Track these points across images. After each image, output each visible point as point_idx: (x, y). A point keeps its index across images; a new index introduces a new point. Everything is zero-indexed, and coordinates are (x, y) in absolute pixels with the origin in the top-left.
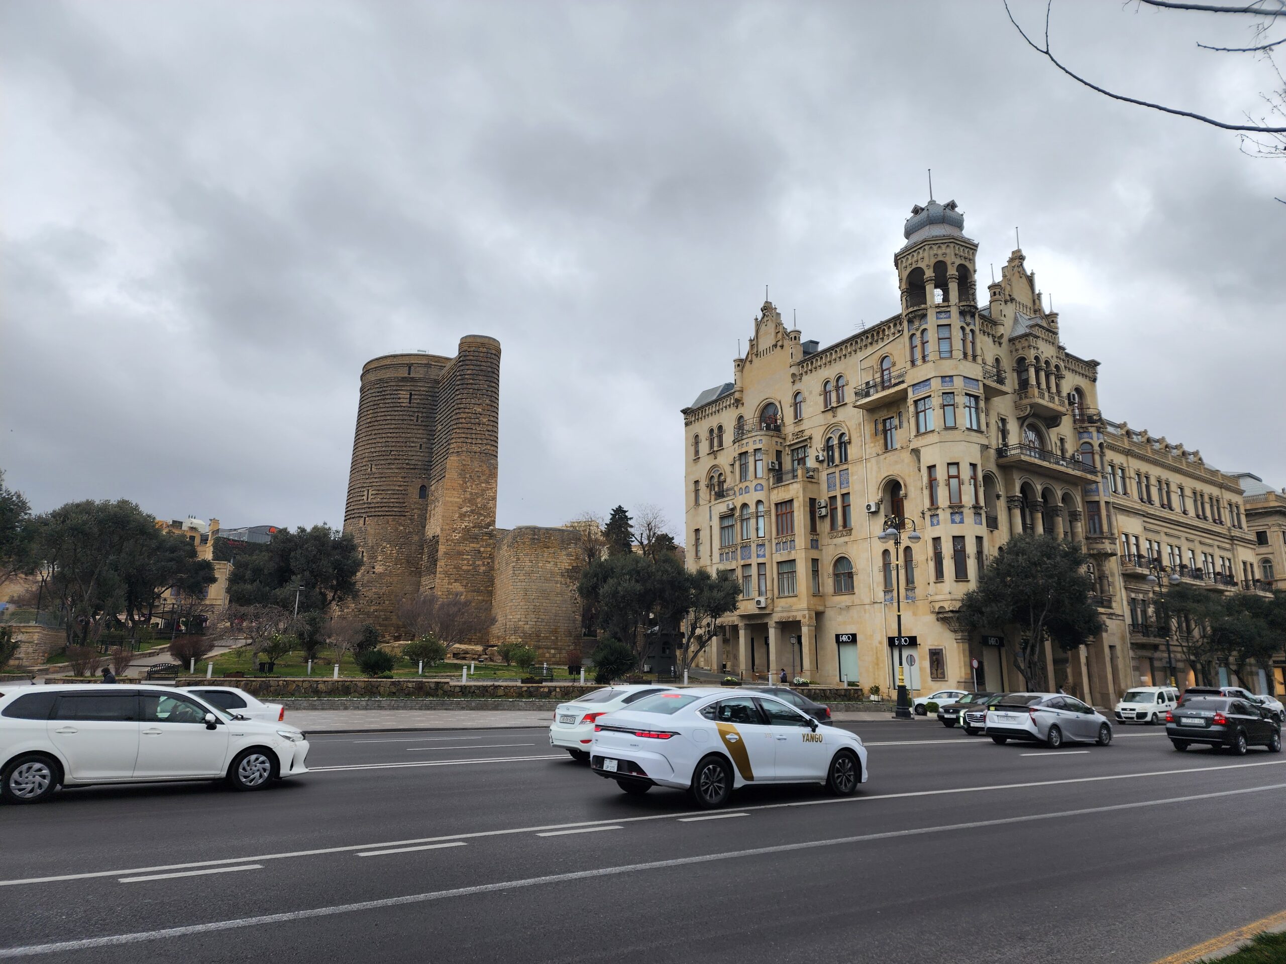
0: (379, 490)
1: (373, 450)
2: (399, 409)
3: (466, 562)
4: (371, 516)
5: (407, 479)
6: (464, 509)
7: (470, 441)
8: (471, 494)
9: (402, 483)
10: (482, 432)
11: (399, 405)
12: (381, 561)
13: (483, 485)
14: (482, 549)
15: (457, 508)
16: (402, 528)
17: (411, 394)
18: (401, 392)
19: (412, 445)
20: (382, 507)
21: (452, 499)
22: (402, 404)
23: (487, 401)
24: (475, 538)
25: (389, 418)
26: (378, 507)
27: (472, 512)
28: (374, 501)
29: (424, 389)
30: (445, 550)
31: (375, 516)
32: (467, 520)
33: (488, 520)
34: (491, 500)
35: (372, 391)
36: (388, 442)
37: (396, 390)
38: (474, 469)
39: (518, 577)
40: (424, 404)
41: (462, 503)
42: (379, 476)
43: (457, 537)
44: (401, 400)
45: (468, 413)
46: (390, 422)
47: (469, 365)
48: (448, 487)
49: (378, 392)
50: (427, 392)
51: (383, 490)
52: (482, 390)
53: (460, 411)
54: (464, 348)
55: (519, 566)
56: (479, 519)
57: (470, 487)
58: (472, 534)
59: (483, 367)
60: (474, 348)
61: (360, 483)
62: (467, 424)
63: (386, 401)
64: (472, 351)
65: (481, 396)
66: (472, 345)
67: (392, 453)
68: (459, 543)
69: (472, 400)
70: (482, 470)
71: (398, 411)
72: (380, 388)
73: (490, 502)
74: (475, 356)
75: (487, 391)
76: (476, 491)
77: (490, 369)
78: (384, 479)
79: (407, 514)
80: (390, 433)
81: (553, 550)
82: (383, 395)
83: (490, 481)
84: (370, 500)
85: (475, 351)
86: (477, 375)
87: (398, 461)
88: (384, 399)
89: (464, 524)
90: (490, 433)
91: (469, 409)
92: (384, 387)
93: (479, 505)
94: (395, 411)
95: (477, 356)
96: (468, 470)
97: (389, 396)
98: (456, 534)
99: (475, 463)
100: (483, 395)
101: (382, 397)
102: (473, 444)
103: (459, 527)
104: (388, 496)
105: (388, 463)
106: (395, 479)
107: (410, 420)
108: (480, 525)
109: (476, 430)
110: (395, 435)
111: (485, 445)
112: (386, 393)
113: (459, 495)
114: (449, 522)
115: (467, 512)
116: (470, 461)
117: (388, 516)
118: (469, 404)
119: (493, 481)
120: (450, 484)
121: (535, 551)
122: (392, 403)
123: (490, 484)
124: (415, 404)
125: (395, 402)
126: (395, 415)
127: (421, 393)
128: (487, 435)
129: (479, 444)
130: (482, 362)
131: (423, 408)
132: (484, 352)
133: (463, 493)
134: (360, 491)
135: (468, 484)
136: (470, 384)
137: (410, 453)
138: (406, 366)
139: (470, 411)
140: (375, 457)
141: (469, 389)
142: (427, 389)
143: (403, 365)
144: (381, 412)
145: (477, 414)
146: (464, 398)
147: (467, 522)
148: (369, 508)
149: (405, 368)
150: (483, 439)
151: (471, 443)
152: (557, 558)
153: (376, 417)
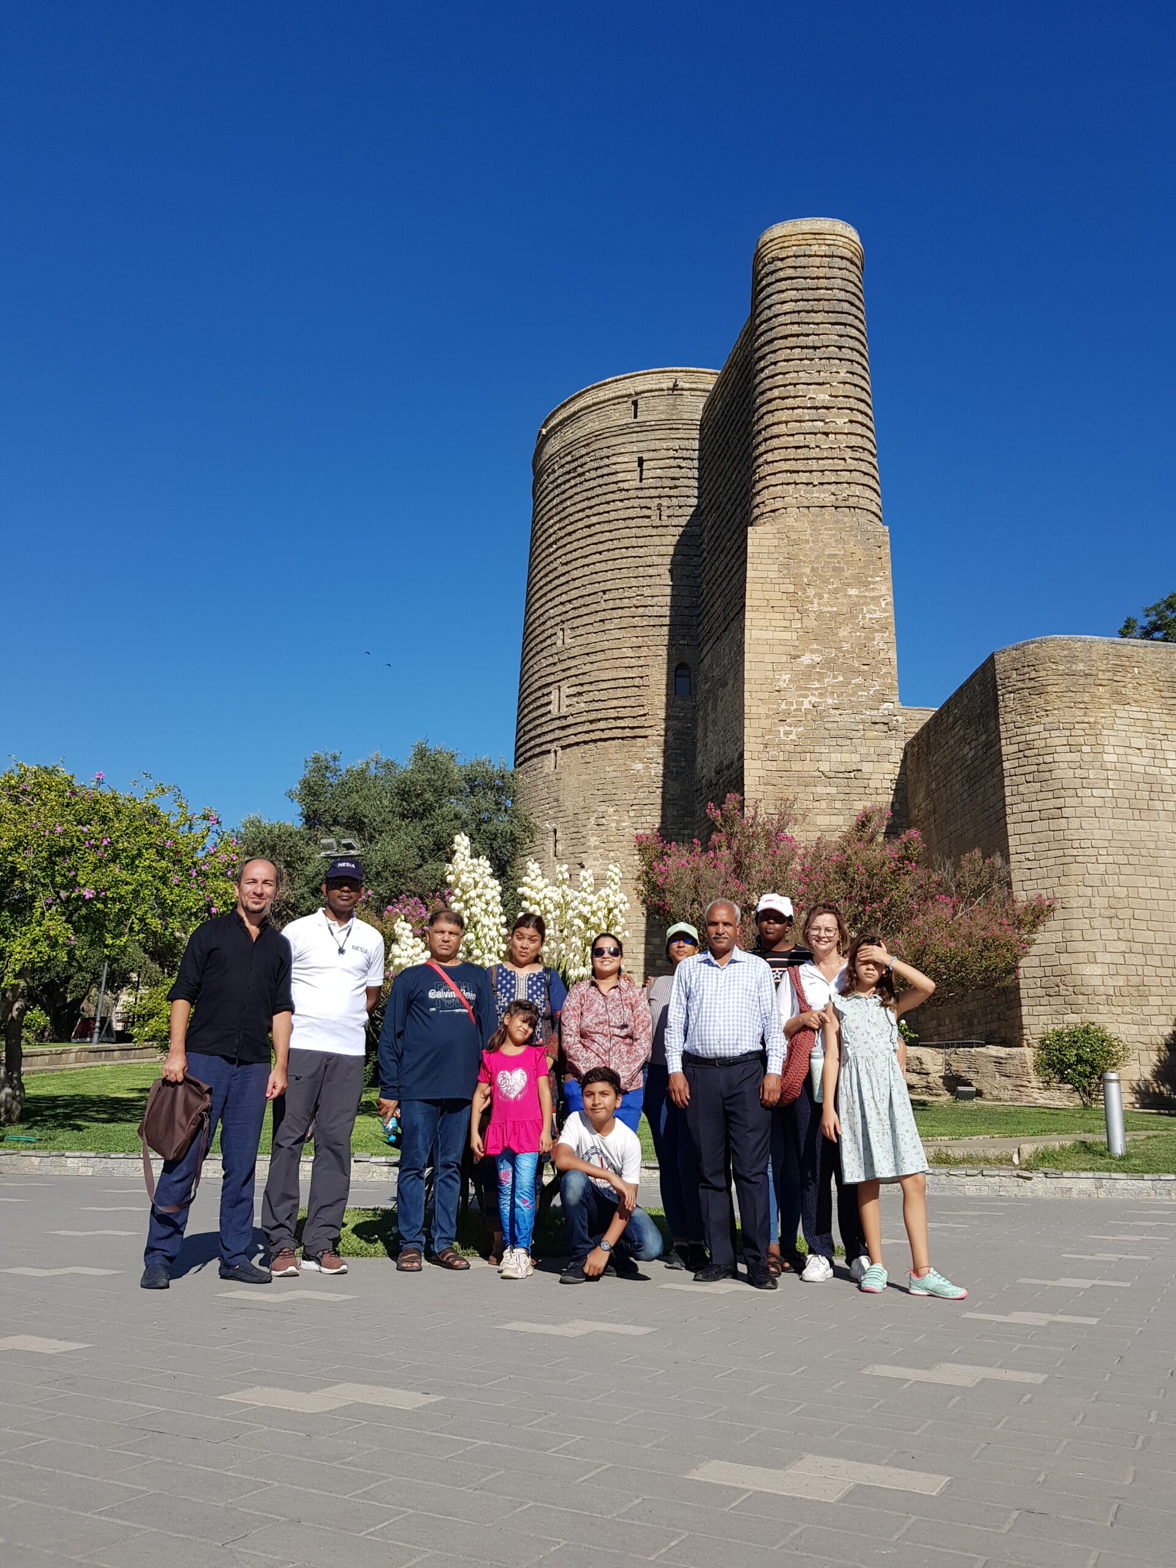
0: (582, 685)
1: (564, 598)
2: (616, 496)
3: (824, 804)
4: (569, 745)
5: (644, 651)
6: (806, 659)
7: (804, 478)
8: (820, 616)
9: (634, 662)
10: (836, 453)
11: (614, 487)
12: (596, 848)
13: (853, 592)
14: (866, 767)
15: (784, 658)
16: (640, 766)
17: (641, 461)
18: (618, 460)
19: (651, 571)
20: (591, 722)
21: (769, 635)
22: (621, 485)
23: (843, 375)
24: (843, 738)
25: (594, 519)
26: (584, 723)
27: (829, 664)
28: (573, 710)
29: (670, 444)
30: (762, 773)
31: (577, 744)
32: (816, 689)
33: (875, 686)
34: (877, 631)
35: (556, 475)
36: (596, 573)
37: (608, 457)
38: (824, 550)
39: (1035, 806)
40: (673, 479)
41: (797, 643)
42: (582, 652)
43: (793, 737)
44: (620, 477)
45: (793, 409)
46: (598, 528)
47: (787, 290)
48: (756, 603)
49: (569, 472)
50: (676, 450)
51: (591, 683)
52: (827, 347)
53: (770, 407)
54: (769, 256)
55: (1034, 768)
56: (849, 683)
57: (816, 600)
58: (835, 725)
59: (822, 291)
60: (794, 248)
61: (542, 677)
62: (793, 435)
63: (587, 485)
64: (791, 257)
65: (823, 361)
66: (790, 243)
67: (606, 597)
68: (799, 751)
69: (801, 374)
70: (845, 551)
71: (614, 501)
72: (573, 461)
73: (876, 634)
74: (800, 267)
75: (840, 348)
76: (835, 609)
77: (842, 295)
78: (593, 658)
79: (648, 732)
80: (600, 553)
81: (1143, 709)
82: (580, 475)
83: (869, 579)
84: (564, 711)
85: (799, 256)
86: (808, 312)
87: (620, 612)
88: (581, 483)
89: (809, 699)
90: (858, 455)
91: (795, 397)
92: (582, 457)
93: (846, 646)
94: (608, 503)
95: (804, 267)
96: (806, 555)
97: (593, 474)
98: (788, 728)
99: (825, 535)
100: (828, 358)
101: (578, 480)
102: (814, 486)
103: (795, 707)
104: (603, 695)
105: (600, 621)
106: (616, 653)
107: (642, 517)
108: (854, 699)
109: (818, 449)
110: (610, 555)
111: (846, 485)
112: (587, 467)
113: (787, 624)
114: (766, 696)
115: (814, 667)
116: (809, 531)
117: (605, 740)
118: (795, 385)
119: (878, 579)
120: (760, 595)
121: (1085, 715)
122: (600, 486)
123: (872, 586)
124: (651, 480)
125: (606, 485)
126: (608, 512)
127: (663, 454)
128: (849, 461)
129: (830, 483)
130: (821, 280)
131: (671, 488)
132: (822, 256)
133: (798, 616)
134: (544, 695)
135: (808, 590)
136: (792, 336)
137: (647, 592)
138: (626, 399)
139: (798, 402)
140: (570, 612)
141: (792, 348)
142: (676, 444)
143: (620, 400)
144: (578, 512)
145: (817, 408)
146: (780, 373)
147: (816, 693)
148: (563, 728)
149: (625, 405)
150: (841, 471)
151: (807, 484)
152: (1162, 737)
153: (567, 525)
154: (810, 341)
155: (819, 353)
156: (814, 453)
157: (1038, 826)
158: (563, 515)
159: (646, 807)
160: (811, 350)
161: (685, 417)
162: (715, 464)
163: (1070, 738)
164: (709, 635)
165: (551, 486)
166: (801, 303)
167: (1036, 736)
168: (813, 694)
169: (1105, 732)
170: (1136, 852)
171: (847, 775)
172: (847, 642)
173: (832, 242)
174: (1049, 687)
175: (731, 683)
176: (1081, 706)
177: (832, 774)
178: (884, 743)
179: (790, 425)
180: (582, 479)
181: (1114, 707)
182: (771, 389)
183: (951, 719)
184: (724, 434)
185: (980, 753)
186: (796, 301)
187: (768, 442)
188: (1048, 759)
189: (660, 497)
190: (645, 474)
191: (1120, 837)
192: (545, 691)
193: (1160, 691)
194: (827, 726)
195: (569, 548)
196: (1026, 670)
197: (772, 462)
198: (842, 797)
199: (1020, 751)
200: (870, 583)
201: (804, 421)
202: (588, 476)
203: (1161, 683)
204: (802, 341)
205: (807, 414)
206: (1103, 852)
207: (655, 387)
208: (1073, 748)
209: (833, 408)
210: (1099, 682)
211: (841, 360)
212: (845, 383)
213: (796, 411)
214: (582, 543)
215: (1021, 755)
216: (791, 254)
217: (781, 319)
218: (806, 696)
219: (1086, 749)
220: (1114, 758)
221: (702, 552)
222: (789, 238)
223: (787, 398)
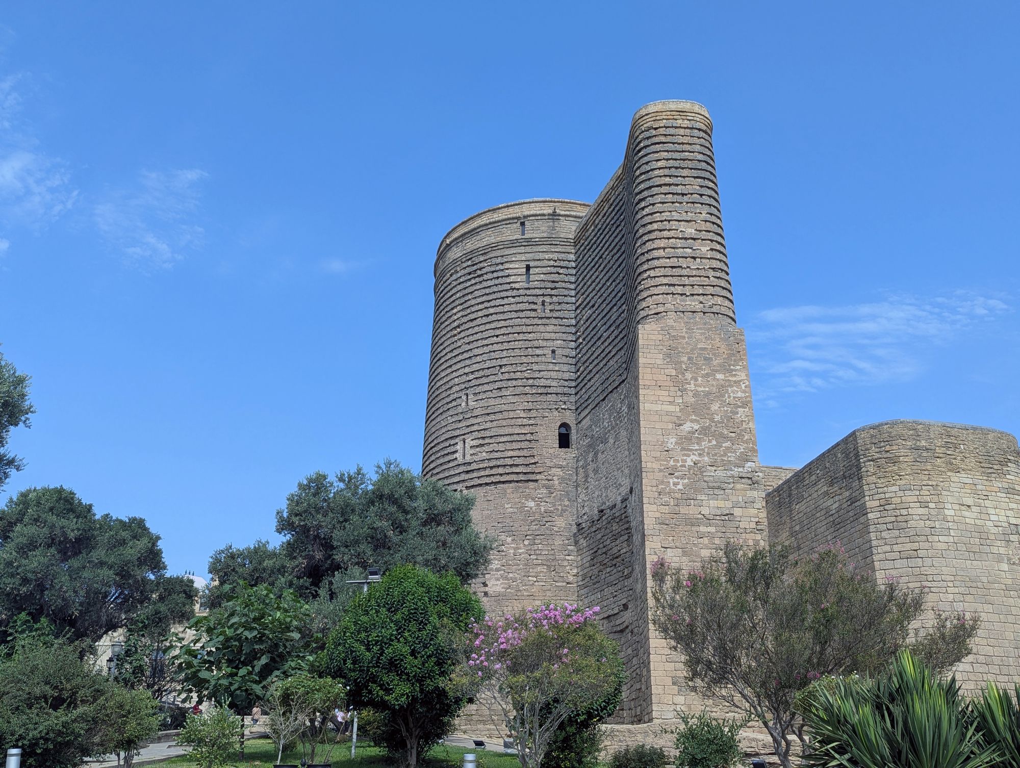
0: (483, 438)
1: (467, 370)
2: (509, 293)
3: (706, 541)
4: (473, 486)
5: (534, 414)
6: (687, 427)
7: (679, 290)
8: (696, 394)
9: (525, 421)
10: (702, 273)
11: (508, 287)
12: (497, 570)
13: (719, 376)
14: (737, 512)
15: (670, 426)
16: (532, 504)
17: (528, 268)
18: (511, 266)
19: (538, 352)
20: (491, 468)
21: (658, 407)
22: (513, 285)
23: (704, 216)
24: (718, 488)
25: (492, 311)
26: (485, 468)
27: (705, 431)
28: (476, 458)
29: (551, 256)
30: (658, 515)
31: (480, 485)
32: (696, 450)
33: (740, 449)
34: (740, 407)
35: (459, 275)
36: (494, 351)
37: (502, 264)
38: (696, 345)
39: (896, 548)
40: (553, 282)
41: (679, 414)
42: (483, 412)
43: (680, 487)
44: (512, 279)
45: (668, 238)
46: (494, 317)
47: (660, 151)
48: (647, 383)
49: (470, 274)
50: (556, 261)
51: (491, 437)
52: (692, 194)
53: (652, 236)
54: (645, 125)
55: (893, 519)
56: (721, 446)
57: (692, 382)
58: (711, 479)
59: (687, 154)
60: (665, 121)
61: (449, 431)
62: (669, 258)
63: (485, 284)
64: (662, 127)
65: (689, 205)
66: (662, 117)
67: (503, 370)
68: (686, 498)
69: (673, 213)
70: (712, 346)
71: (507, 297)
72: (473, 265)
73: (739, 409)
74: (669, 135)
75: (701, 195)
76: (707, 389)
77: (700, 157)
78: (492, 417)
79: (538, 477)
80: (497, 336)
81: (969, 476)
82: (479, 276)
83: (732, 367)
84: (468, 458)
85: (669, 127)
86: (676, 168)
87: (514, 383)
88: (480, 282)
89: (691, 458)
90: (718, 274)
91: (669, 230)
92: (481, 262)
93: (717, 418)
94: (503, 298)
95: (673, 135)
96: (683, 348)
97: (490, 276)
98: (676, 480)
99: (697, 333)
100: (693, 203)
101: (477, 280)
102: (687, 296)
103: (681, 464)
104: (501, 447)
105: (498, 388)
106: (512, 415)
107: (530, 310)
108: (726, 459)
109: (688, 269)
110: (505, 338)
111: (710, 297)
112: (484, 271)
113: (671, 399)
114: (658, 454)
115: (694, 433)
116: (684, 330)
117: (504, 482)
118: (669, 221)
119: (738, 367)
120: (649, 377)
121: (929, 479)
122: (496, 285)
123: (734, 373)
124: (536, 282)
125: (501, 284)
126: (503, 305)
127: (546, 263)
128: (712, 279)
129: (698, 295)
130: (685, 145)
131: (552, 289)
132: (685, 128)
133: (679, 393)
134: (450, 445)
135: (686, 374)
136: (665, 185)
137: (535, 367)
138: (516, 221)
139: (672, 234)
140: (473, 381)
141: (665, 194)
142: (555, 256)
143: (511, 221)
144: (478, 304)
145: (686, 239)
146: (658, 212)
147: (696, 453)
148: (468, 472)
149: (515, 225)
150: (707, 286)
151: (682, 295)
152: (984, 498)
153: (469, 314)
154: (679, 189)
155: (686, 198)
156: (685, 272)
157: (898, 564)
158: (465, 305)
159: (538, 537)
160: (680, 197)
161: (562, 236)
162: (588, 273)
163: (919, 497)
164: (586, 404)
165: (455, 283)
166: (671, 161)
167: (893, 495)
168: (693, 454)
169: (944, 493)
170: (974, 585)
171: (723, 518)
172: (717, 415)
173: (692, 118)
174: (901, 458)
175: (611, 441)
176: (926, 473)
177: (711, 517)
178: (749, 493)
179: (666, 250)
180: (481, 279)
181: (949, 474)
182: (651, 223)
183: (814, 477)
184: (597, 251)
185: (845, 505)
186: (667, 160)
187: (650, 263)
188: (904, 512)
189: (543, 295)
190: (532, 278)
191: (962, 573)
192: (452, 442)
193: (980, 463)
194: (705, 479)
195: (470, 331)
196: (882, 444)
197: (655, 277)
198: (720, 535)
199: (881, 506)
200: (733, 370)
201: (677, 248)
202: (485, 277)
203: (980, 457)
204: (673, 189)
205: (679, 243)
206: (951, 584)
207: (538, 212)
208: (924, 505)
209: (698, 239)
210: (937, 455)
211: (702, 204)
212: (706, 221)
213: (671, 240)
214: (482, 328)
215: (882, 508)
216: (662, 125)
217: (656, 172)
218: (689, 456)
219: (932, 505)
220: (952, 513)
221: (578, 338)
222: (661, 114)
223: (664, 230)
